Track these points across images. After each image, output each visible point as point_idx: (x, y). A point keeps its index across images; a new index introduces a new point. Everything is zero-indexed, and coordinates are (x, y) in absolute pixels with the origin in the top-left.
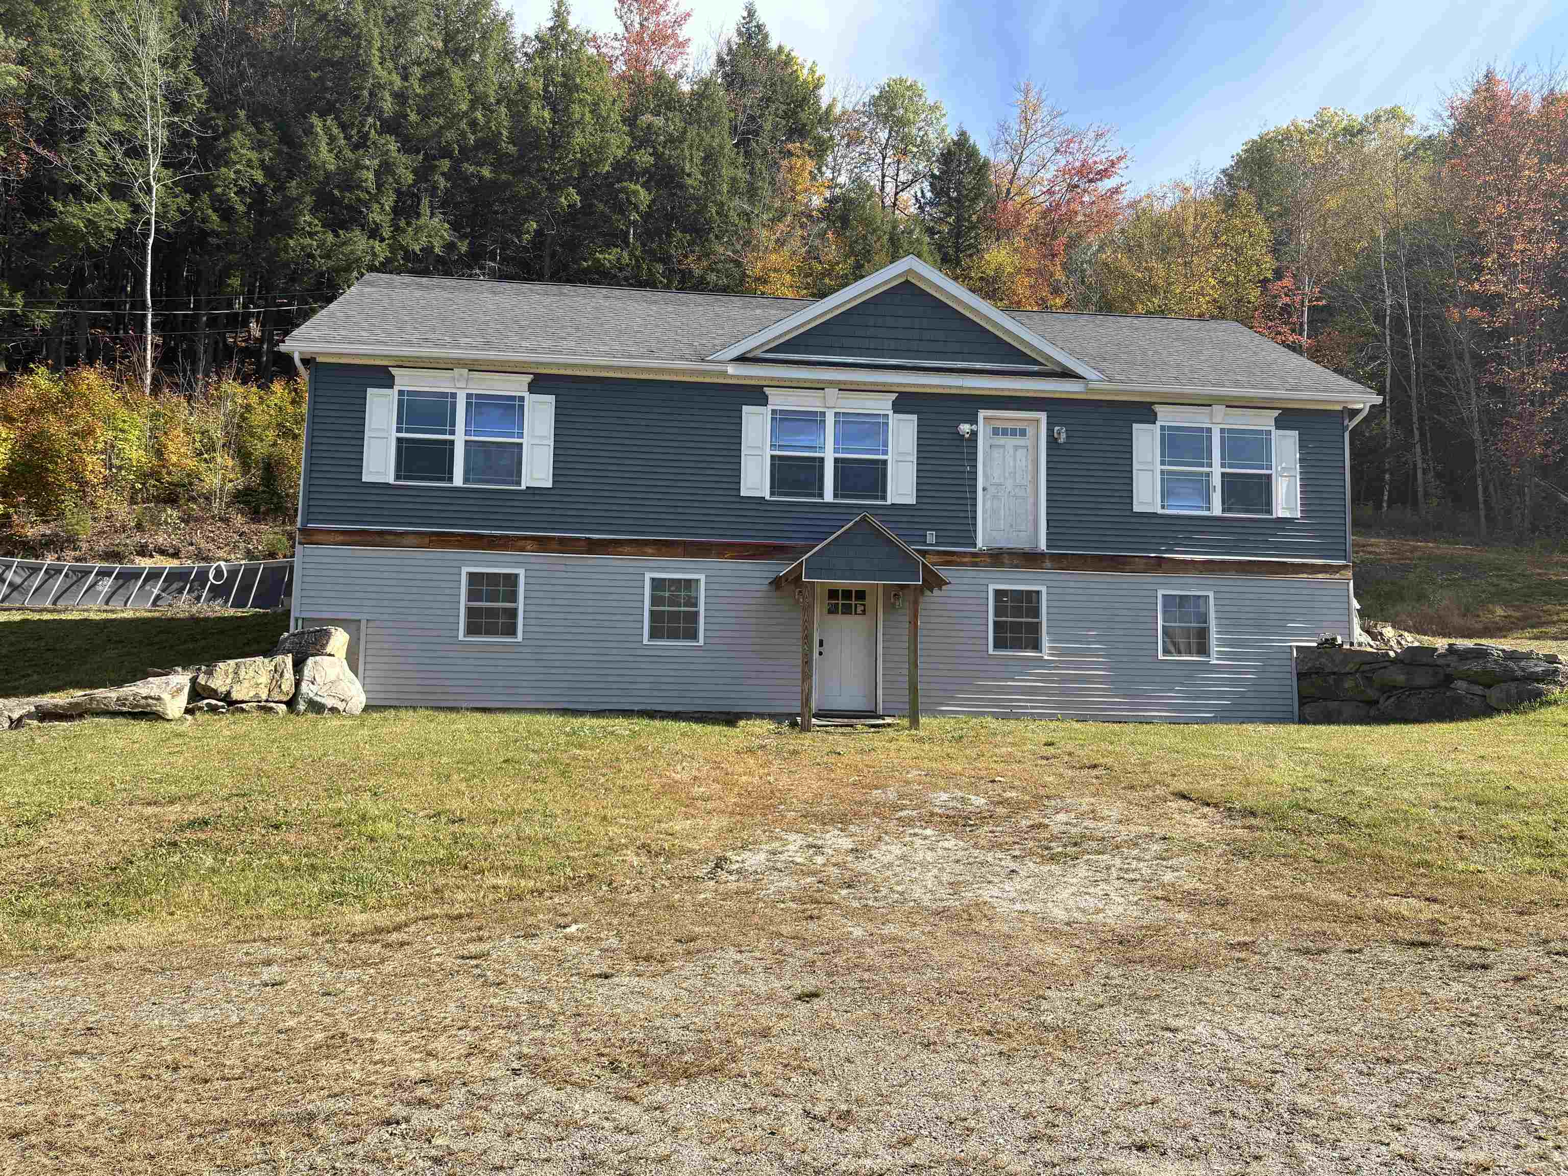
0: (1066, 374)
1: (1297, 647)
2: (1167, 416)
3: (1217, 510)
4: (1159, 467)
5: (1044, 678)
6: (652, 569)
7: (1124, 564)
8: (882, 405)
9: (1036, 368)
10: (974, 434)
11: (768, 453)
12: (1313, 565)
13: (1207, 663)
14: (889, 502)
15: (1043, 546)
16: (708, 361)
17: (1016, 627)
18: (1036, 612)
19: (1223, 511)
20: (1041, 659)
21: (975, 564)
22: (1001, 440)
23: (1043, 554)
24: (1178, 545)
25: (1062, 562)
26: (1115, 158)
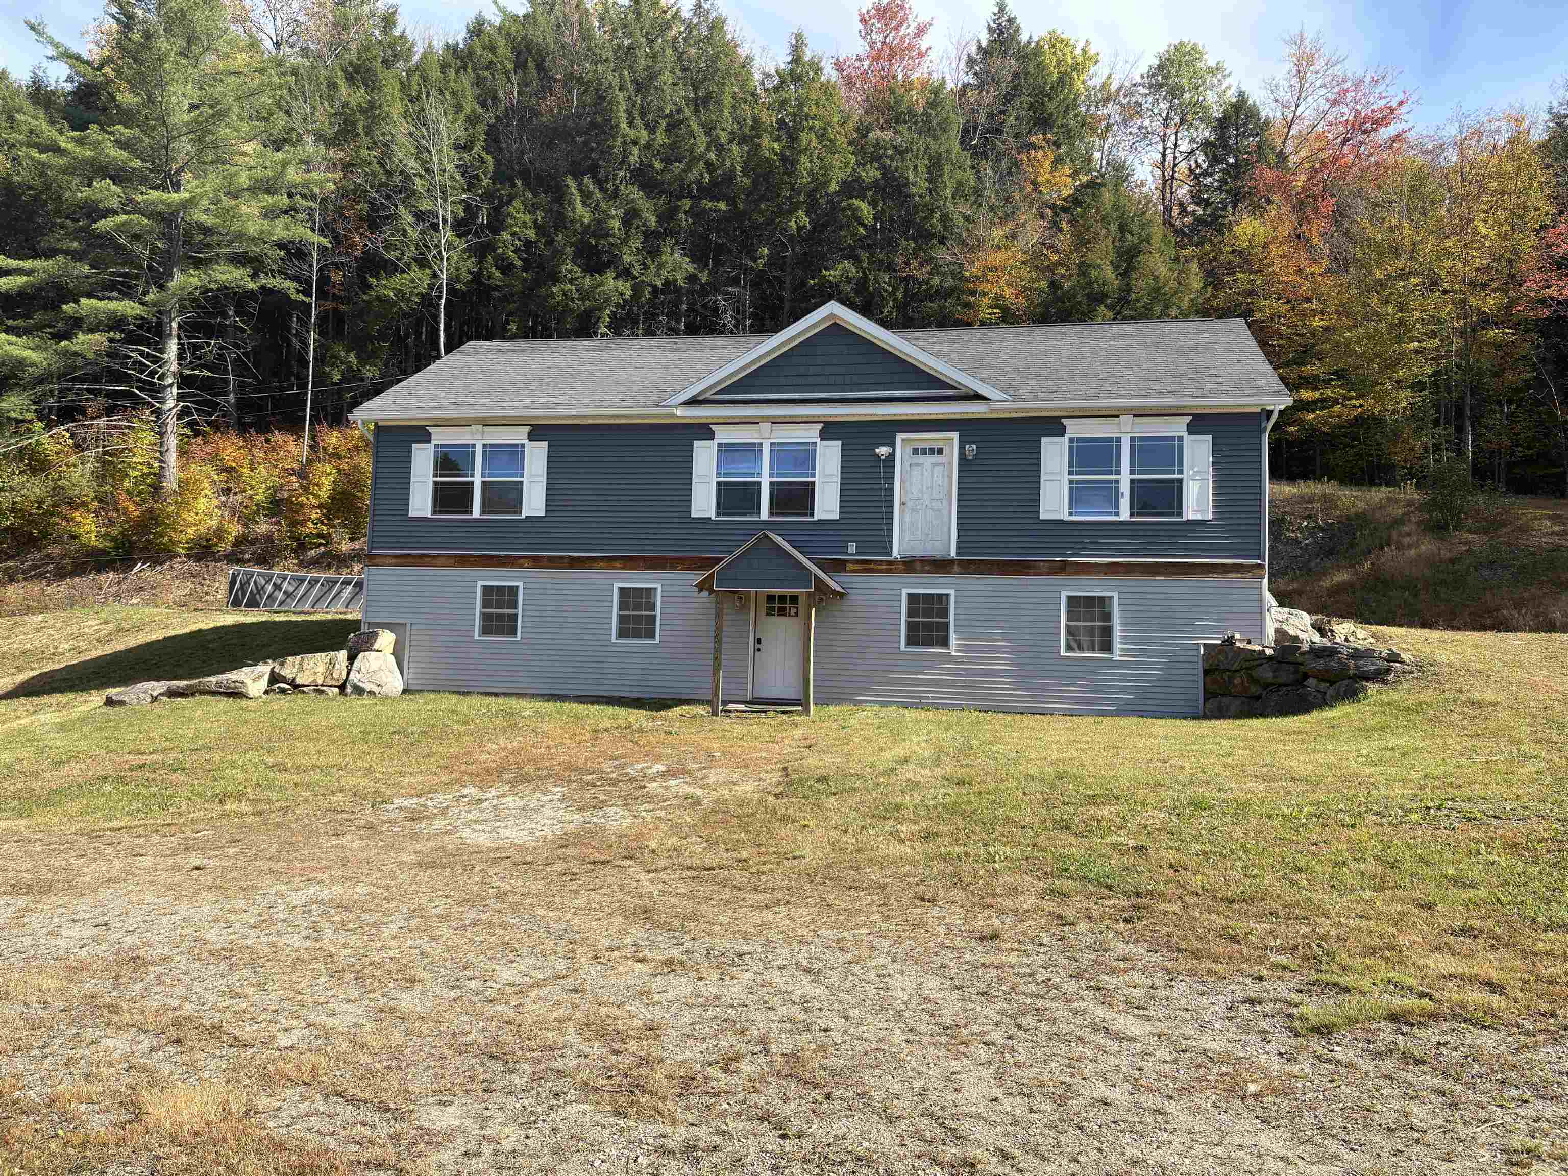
0: (978, 397)
1: (1205, 645)
2: (1075, 429)
3: (1124, 514)
4: (1067, 477)
5: (951, 672)
6: (619, 580)
7: (1029, 567)
8: (812, 433)
9: (951, 392)
10: (892, 455)
11: (715, 480)
12: (1223, 565)
13: (1110, 660)
14: (816, 518)
15: (953, 553)
16: (664, 406)
17: (928, 627)
18: (945, 613)
19: (1132, 515)
20: (949, 655)
21: (889, 571)
22: (921, 459)
23: (952, 561)
24: (1084, 549)
25: (968, 567)
26: (1394, 104)
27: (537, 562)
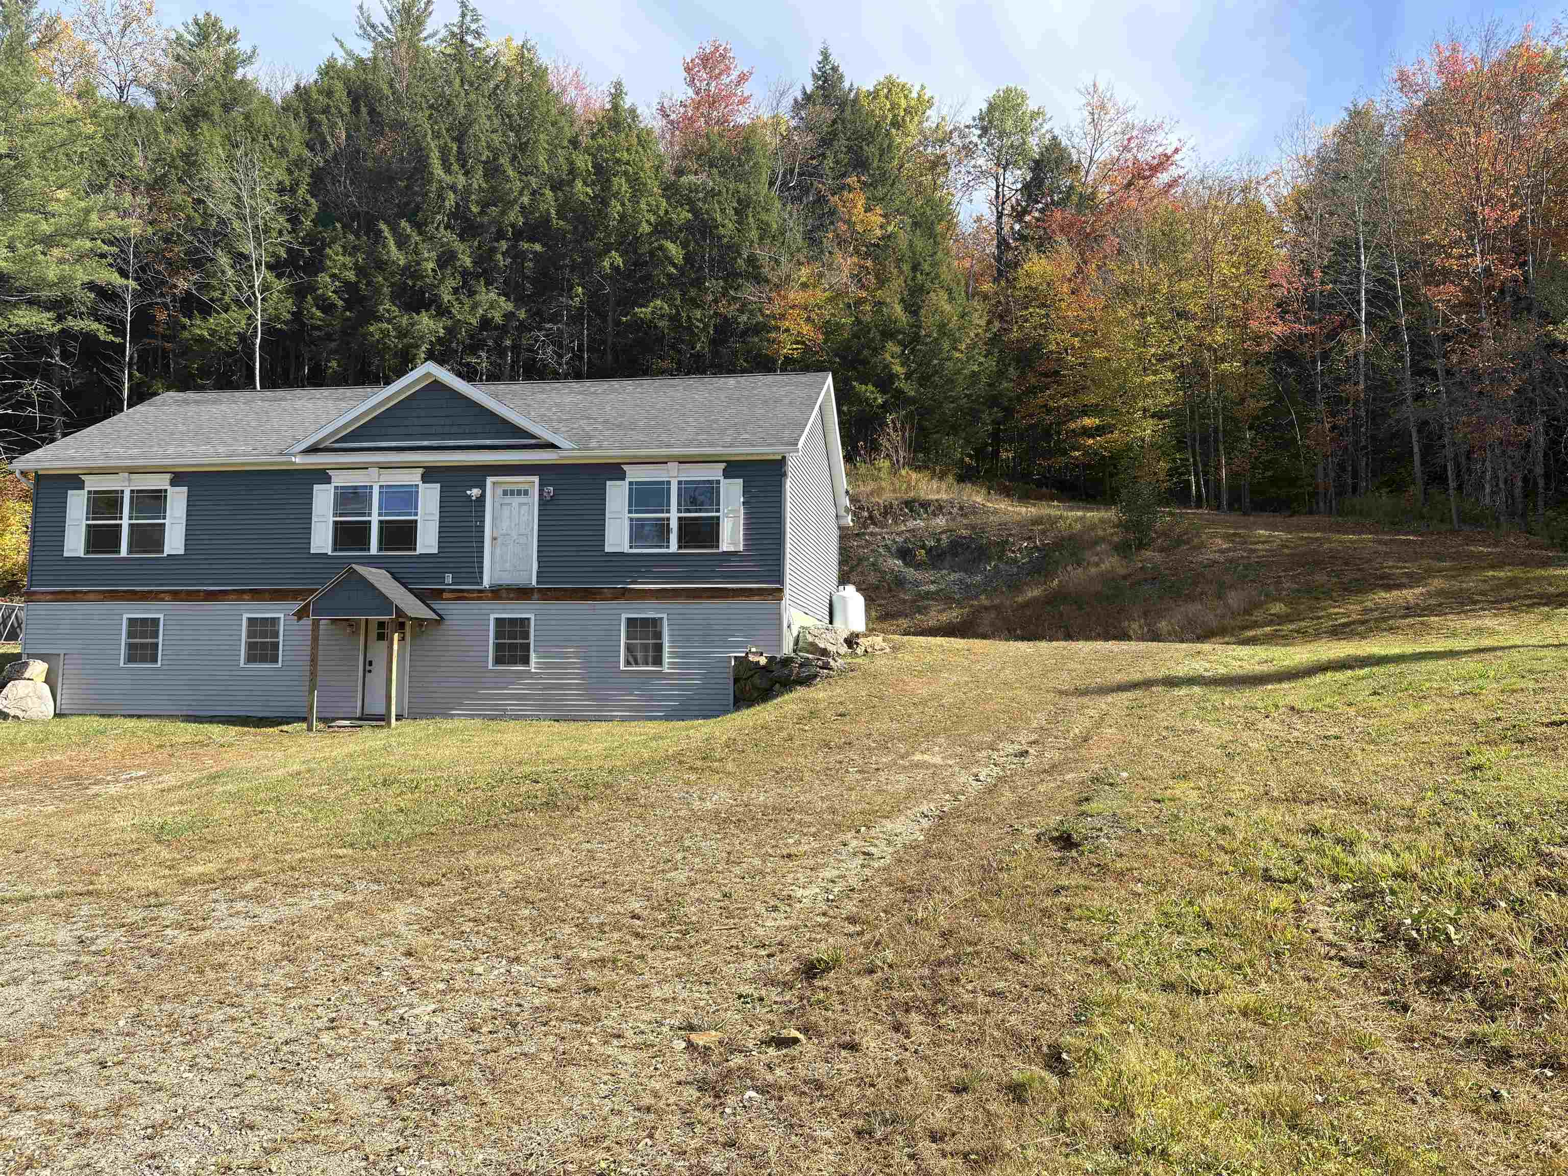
0: (553, 446)
1: (734, 658)
2: (634, 474)
3: (673, 547)
4: (627, 515)
5: (530, 686)
6: (248, 611)
7: (595, 594)
8: (414, 477)
9: (533, 441)
10: (483, 496)
11: (332, 519)
12: (751, 589)
13: (660, 672)
14: (418, 552)
15: (534, 582)
16: (285, 455)
17: (513, 647)
18: (526, 635)
19: (680, 547)
20: (529, 672)
21: (480, 599)
22: (508, 499)
23: (533, 589)
24: (640, 577)
25: (546, 594)
26: (1169, 152)
27: (176, 596)
